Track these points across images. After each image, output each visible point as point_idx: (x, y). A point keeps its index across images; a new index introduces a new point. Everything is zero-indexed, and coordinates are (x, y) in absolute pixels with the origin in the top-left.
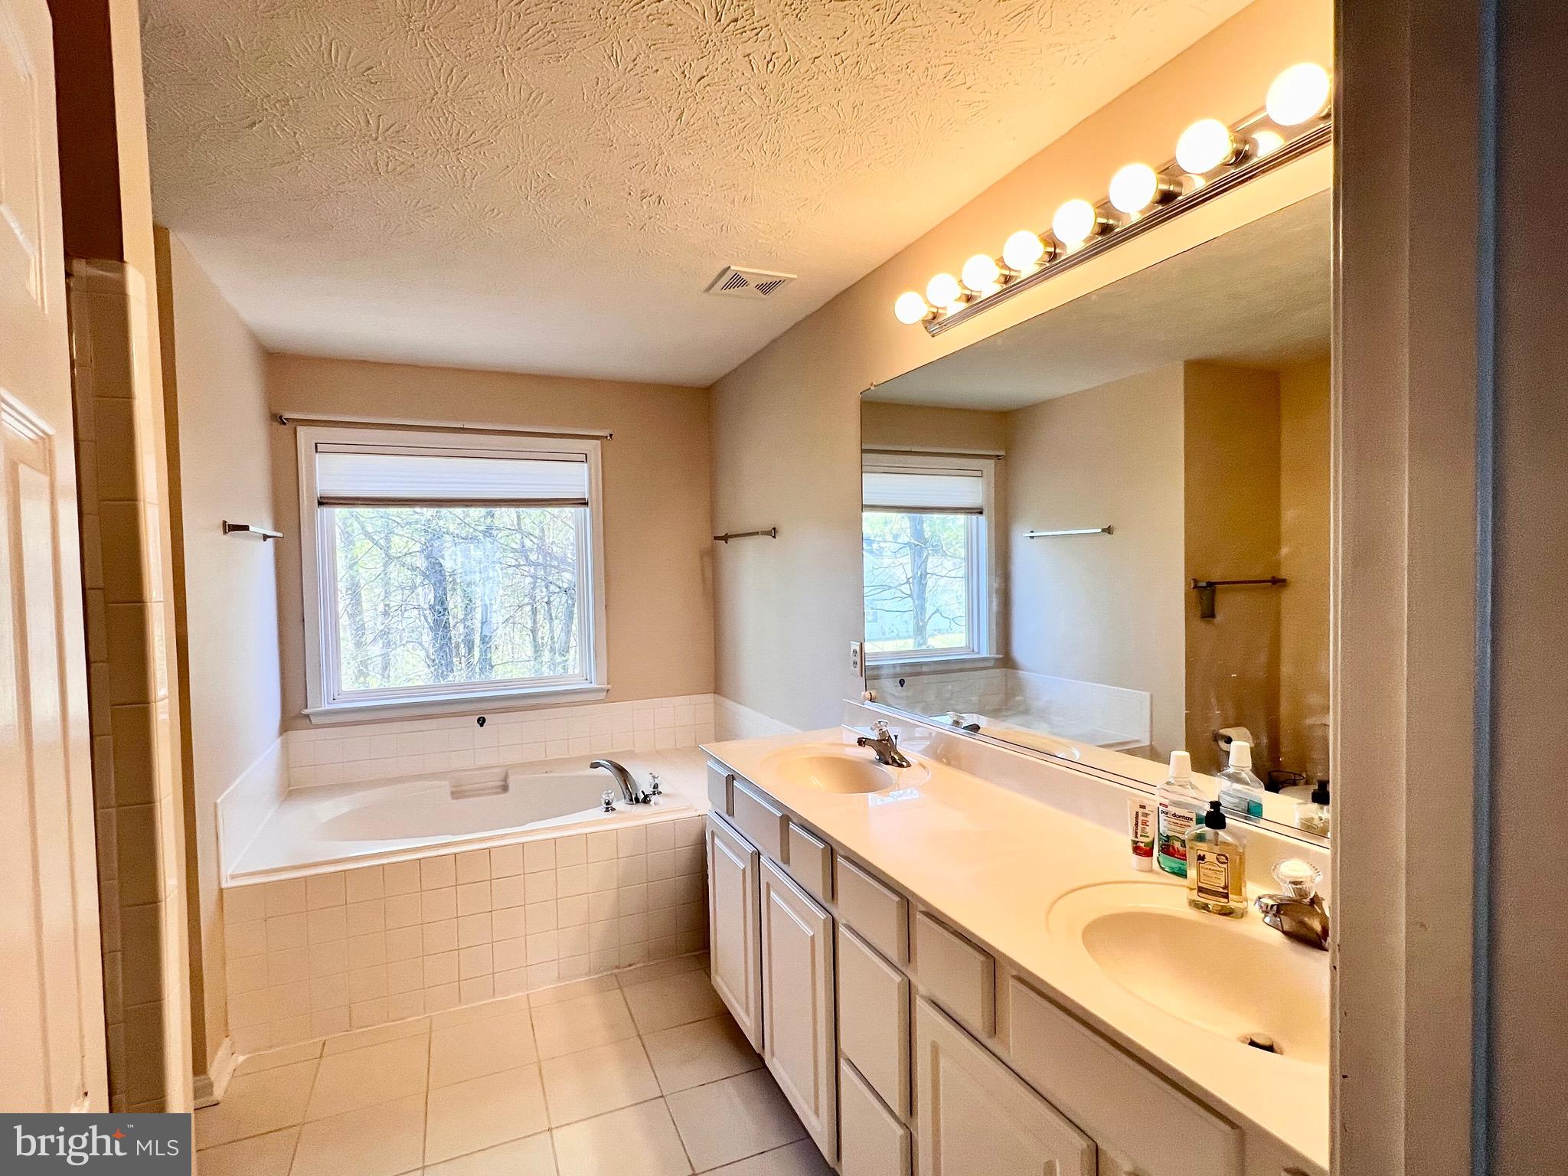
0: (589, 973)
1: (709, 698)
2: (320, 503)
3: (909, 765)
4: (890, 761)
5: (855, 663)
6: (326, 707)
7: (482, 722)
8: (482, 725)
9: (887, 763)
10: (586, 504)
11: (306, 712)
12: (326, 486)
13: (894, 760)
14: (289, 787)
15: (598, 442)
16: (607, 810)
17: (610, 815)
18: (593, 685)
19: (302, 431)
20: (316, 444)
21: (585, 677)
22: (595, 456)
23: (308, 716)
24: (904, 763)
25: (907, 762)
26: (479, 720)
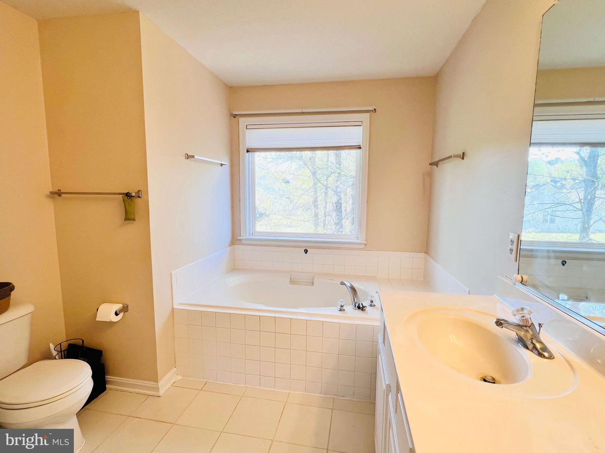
0: (321, 393)
1: (422, 255)
2: (248, 151)
3: (551, 357)
4: (530, 347)
5: (511, 250)
6: (248, 237)
7: (306, 251)
8: (306, 253)
9: (527, 347)
10: (360, 148)
11: (239, 238)
12: (250, 144)
13: (535, 347)
14: (234, 267)
15: (368, 114)
16: (341, 310)
17: (340, 313)
18: (358, 241)
19: (241, 120)
20: (247, 125)
21: (356, 237)
22: (367, 123)
23: (240, 240)
24: (546, 354)
25: (549, 352)
26: (305, 250)
